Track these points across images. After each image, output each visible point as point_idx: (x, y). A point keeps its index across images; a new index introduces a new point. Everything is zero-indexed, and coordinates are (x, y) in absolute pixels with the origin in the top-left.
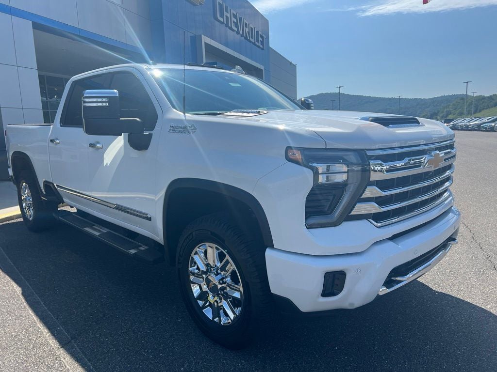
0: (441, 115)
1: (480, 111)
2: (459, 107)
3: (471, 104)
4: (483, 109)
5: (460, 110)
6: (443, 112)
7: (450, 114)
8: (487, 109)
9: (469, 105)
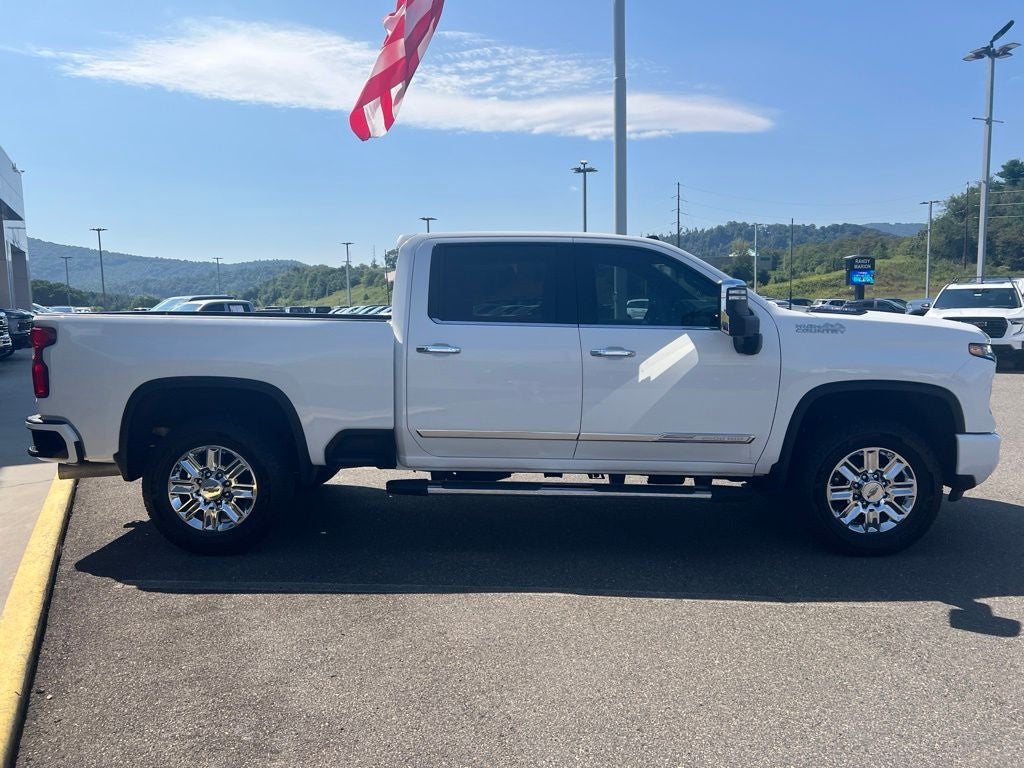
0: (264, 297)
1: (330, 294)
2: (293, 284)
3: (314, 280)
4: (336, 290)
5: (297, 289)
6: (266, 293)
7: (280, 295)
8: (340, 289)
9: (311, 282)
